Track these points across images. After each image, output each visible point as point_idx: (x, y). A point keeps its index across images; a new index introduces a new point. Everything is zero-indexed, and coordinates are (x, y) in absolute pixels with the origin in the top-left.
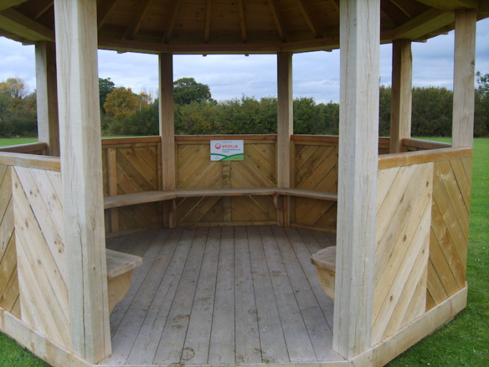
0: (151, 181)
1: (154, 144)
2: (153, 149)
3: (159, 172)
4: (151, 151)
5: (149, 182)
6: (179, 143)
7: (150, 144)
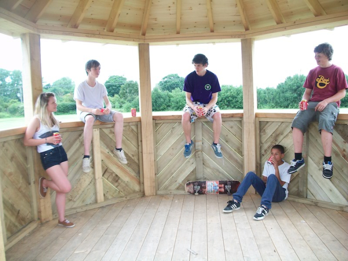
0: (133, 156)
1: (134, 123)
2: (134, 128)
3: (140, 147)
4: (133, 130)
5: (131, 156)
6: (157, 122)
7: (131, 124)
